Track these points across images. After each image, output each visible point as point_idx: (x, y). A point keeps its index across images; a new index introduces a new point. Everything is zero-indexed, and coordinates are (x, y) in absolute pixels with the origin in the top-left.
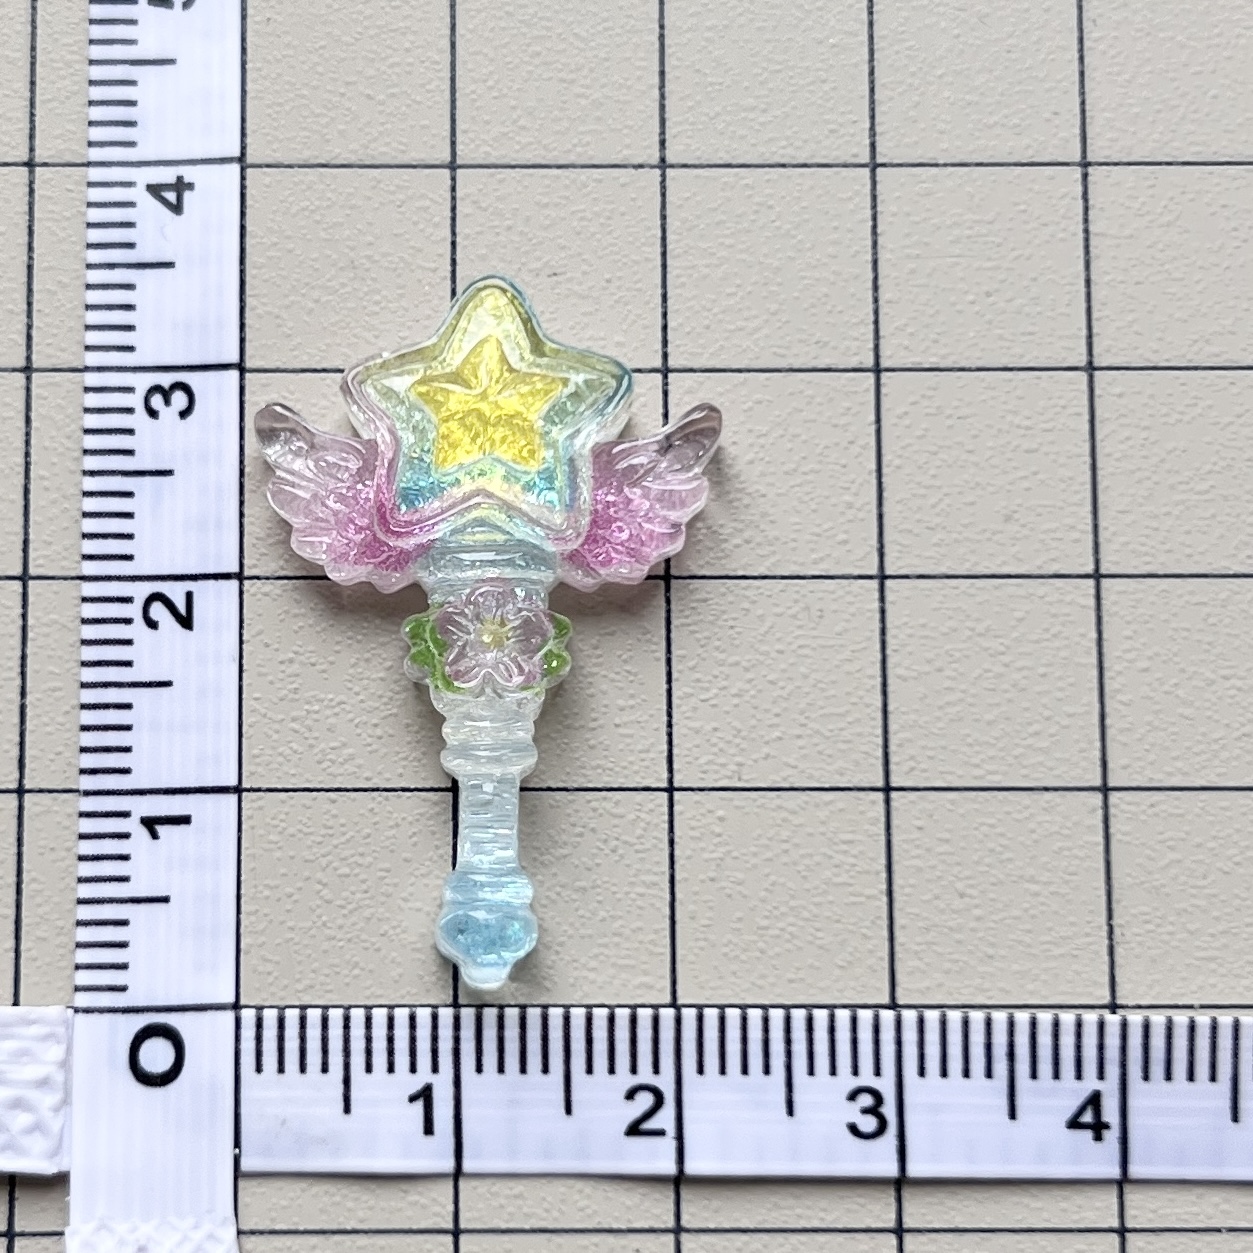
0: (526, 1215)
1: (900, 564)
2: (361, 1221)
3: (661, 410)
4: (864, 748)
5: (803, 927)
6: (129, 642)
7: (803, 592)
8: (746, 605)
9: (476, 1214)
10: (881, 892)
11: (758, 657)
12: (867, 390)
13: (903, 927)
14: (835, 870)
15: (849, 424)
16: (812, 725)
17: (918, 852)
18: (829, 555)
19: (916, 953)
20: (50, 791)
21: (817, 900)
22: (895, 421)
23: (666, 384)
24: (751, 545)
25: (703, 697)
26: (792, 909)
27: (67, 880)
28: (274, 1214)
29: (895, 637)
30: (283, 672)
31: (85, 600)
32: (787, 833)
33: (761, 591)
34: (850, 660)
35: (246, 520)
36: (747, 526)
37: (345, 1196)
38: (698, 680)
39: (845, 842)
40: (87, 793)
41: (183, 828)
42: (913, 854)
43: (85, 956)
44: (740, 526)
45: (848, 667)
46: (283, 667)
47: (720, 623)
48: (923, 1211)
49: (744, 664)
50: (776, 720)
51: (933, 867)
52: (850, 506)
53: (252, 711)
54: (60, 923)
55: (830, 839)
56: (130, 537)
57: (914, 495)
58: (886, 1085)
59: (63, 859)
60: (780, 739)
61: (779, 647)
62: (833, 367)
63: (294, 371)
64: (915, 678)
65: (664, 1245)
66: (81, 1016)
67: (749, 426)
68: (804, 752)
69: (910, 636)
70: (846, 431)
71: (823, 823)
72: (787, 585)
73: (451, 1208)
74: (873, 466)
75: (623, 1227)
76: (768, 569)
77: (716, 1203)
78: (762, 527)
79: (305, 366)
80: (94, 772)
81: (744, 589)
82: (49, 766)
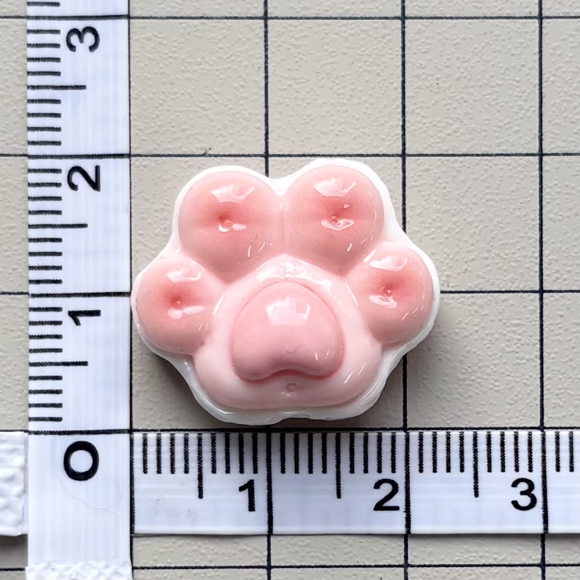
0: (312, 557)
1: (553, 146)
2: (210, 561)
3: (400, 45)
4: (527, 265)
5: (486, 379)
6: (59, 199)
7: (490, 164)
8: (454, 173)
9: (281, 557)
10: (536, 357)
11: (461, 207)
12: (534, 31)
13: (549, 379)
14: (508, 343)
15: (522, 54)
16: (494, 251)
17: (560, 331)
18: (507, 141)
19: (558, 394)
20: (9, 293)
21: (495, 362)
22: (552, 51)
23: (403, 27)
24: (458, 134)
25: (425, 233)
26: (480, 367)
27: (22, 350)
28: (155, 557)
29: (549, 193)
30: (157, 217)
31: (30, 171)
32: (479, 320)
33: (464, 164)
34: (519, 209)
35: (132, 118)
36: (455, 121)
37: (200, 546)
38: (423, 222)
39: (514, 325)
40: (34, 296)
41: (95, 318)
42: (556, 332)
43: (34, 399)
44: (451, 121)
45: (518, 213)
46: (157, 214)
47: (437, 185)
48: (558, 554)
49: (452, 211)
50: (472, 248)
51: (570, 340)
52: (521, 108)
53: (138, 243)
54: (17, 377)
55: (505, 324)
56: (58, 129)
57: (563, 101)
58: (536, 477)
59: (19, 337)
60: (473, 259)
61: (474, 200)
62: (513, 16)
63: (161, 18)
64: (561, 220)
65: (397, 574)
66: (33, 436)
67: (457, 55)
68: (489, 268)
69: (558, 193)
70: (520, 58)
71: (500, 313)
72: (480, 160)
73: (266, 553)
74: (537, 81)
75: (372, 564)
76: (468, 149)
77: (430, 549)
78: (465, 122)
79: (169, 15)
80: (38, 282)
81: (453, 163)
82: (8, 278)
